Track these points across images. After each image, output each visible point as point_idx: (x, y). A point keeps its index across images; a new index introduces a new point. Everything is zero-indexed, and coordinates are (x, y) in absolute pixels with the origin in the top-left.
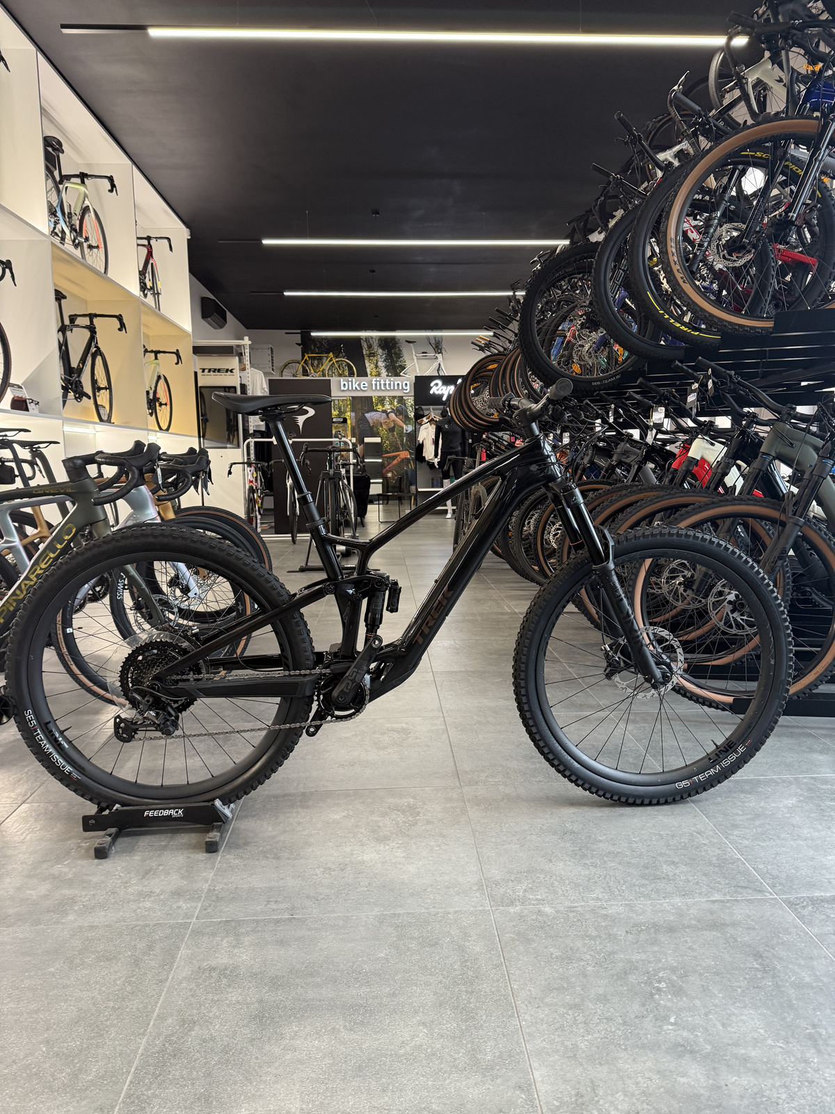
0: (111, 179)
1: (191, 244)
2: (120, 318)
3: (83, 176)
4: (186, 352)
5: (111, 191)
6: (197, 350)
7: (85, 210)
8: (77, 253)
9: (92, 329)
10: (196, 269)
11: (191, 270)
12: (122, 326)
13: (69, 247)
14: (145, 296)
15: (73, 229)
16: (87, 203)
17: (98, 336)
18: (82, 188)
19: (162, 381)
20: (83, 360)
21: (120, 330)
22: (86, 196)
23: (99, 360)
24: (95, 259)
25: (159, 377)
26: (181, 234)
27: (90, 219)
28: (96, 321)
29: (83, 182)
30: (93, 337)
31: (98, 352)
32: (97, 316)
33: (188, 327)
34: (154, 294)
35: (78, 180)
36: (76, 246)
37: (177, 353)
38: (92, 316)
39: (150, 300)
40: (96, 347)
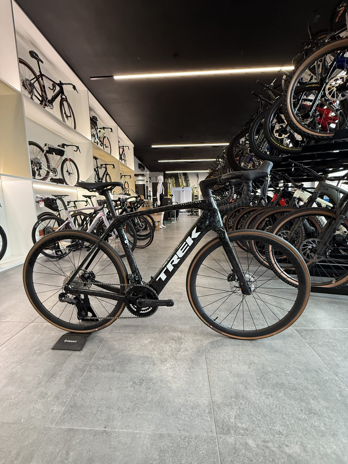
0: (111, 129)
1: (135, 149)
2: (113, 165)
3: (104, 128)
4: (133, 175)
5: (111, 132)
6: (136, 175)
7: (105, 137)
8: (102, 148)
9: (106, 168)
10: (135, 154)
11: (134, 155)
12: (114, 167)
13: (99, 146)
14: (122, 161)
15: (100, 141)
16: (105, 135)
17: (107, 170)
18: (104, 131)
19: (126, 183)
20: (103, 176)
21: (113, 168)
22: (104, 133)
23: (108, 176)
24: (107, 150)
25: (126, 182)
26: (131, 145)
27: (106, 139)
28: (107, 166)
29: (104, 129)
30: (106, 170)
31: (108, 174)
32: (107, 164)
33: (133, 169)
34: (124, 161)
35: (103, 129)
36: (101, 146)
37: (130, 176)
38: (106, 165)
39: (123, 162)
40: (107, 172)
